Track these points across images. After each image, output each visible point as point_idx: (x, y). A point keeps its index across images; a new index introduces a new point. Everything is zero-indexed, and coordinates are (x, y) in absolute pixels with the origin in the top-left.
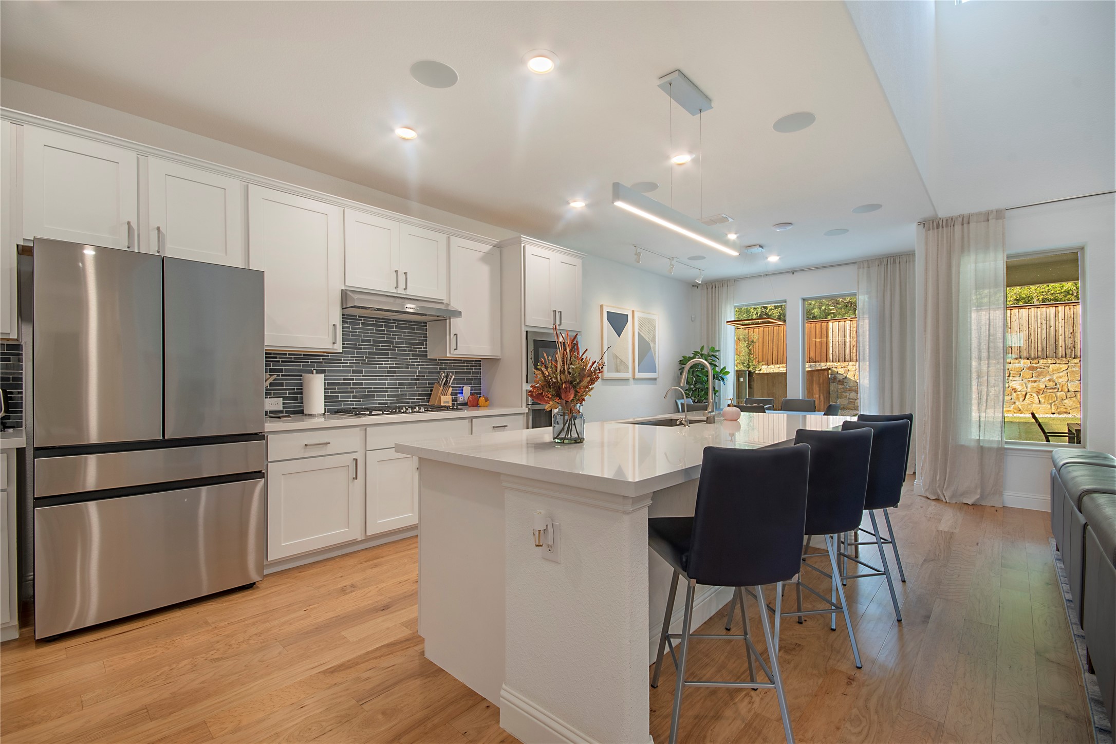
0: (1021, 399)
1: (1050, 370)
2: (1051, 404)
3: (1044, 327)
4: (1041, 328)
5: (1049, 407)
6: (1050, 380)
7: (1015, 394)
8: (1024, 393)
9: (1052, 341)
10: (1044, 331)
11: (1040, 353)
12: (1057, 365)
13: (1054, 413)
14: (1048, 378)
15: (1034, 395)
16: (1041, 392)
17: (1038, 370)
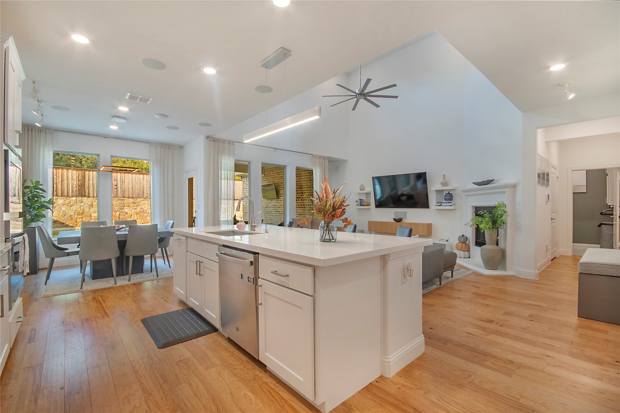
0: (130, 218)
1: (141, 203)
2: (142, 219)
3: (139, 184)
4: (137, 184)
5: (141, 220)
6: (141, 208)
7: (127, 215)
8: (131, 214)
9: (142, 191)
10: (139, 186)
11: (137, 196)
12: (144, 201)
13: (143, 223)
14: (140, 207)
15: (135, 215)
16: (138, 214)
17: (137, 203)
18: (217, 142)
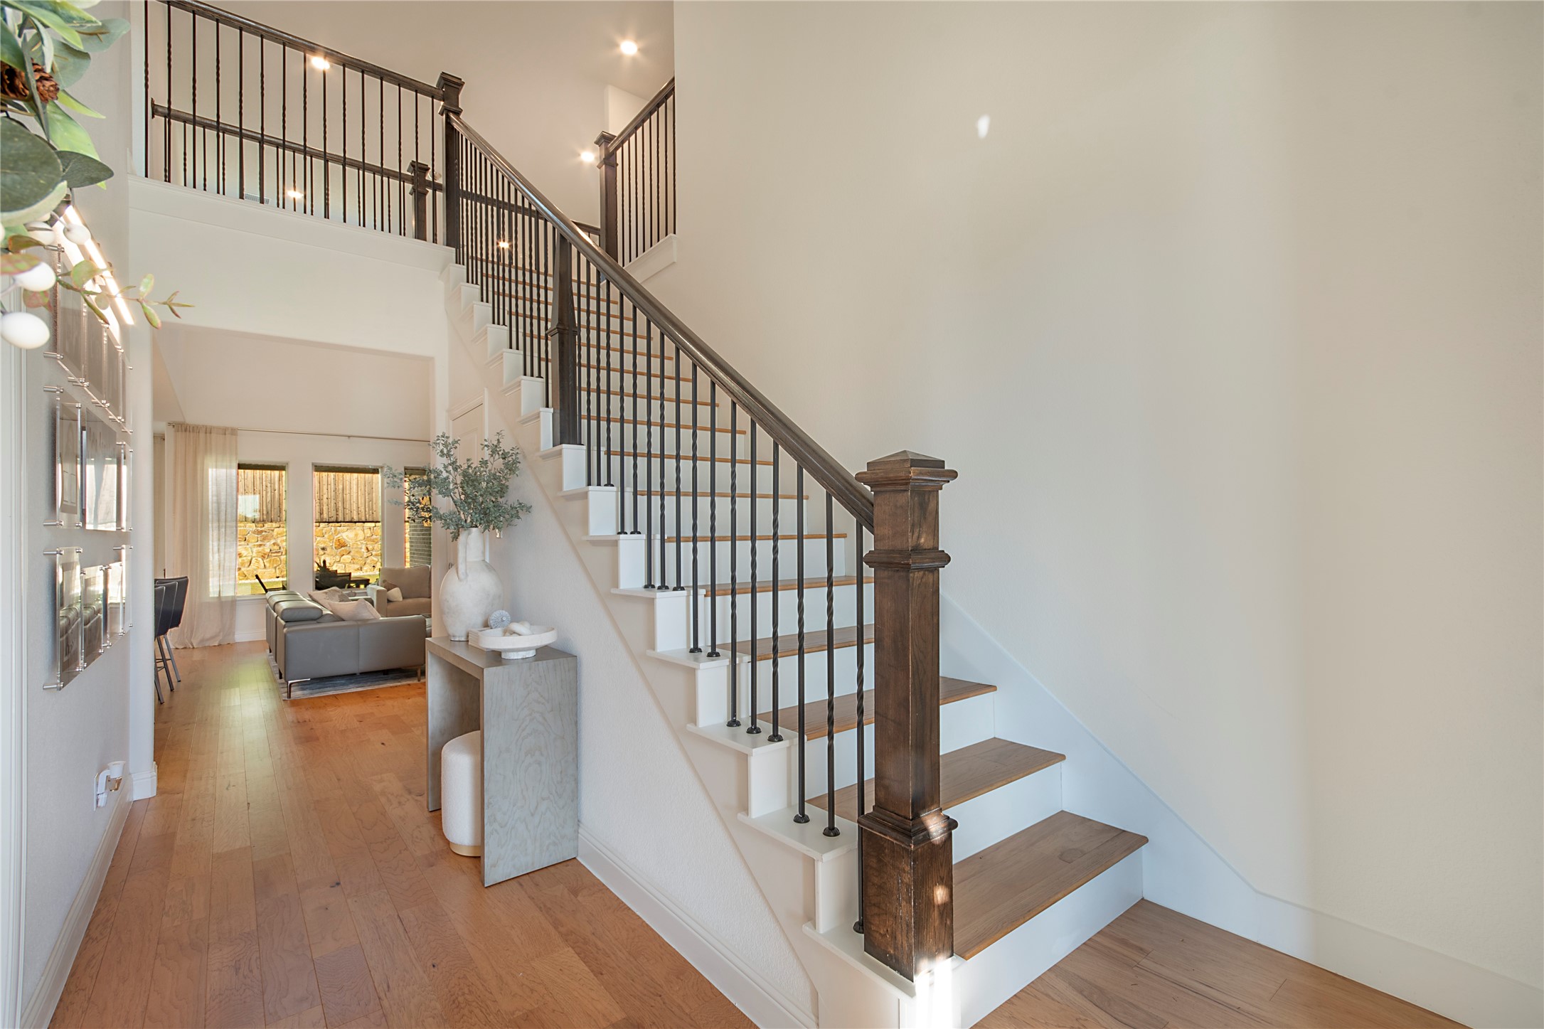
0: (247, 565)
1: (275, 533)
2: (275, 568)
3: (269, 490)
4: (266, 490)
5: (274, 570)
6: (274, 544)
8: (250, 558)
9: (276, 505)
10: (269, 494)
11: (265, 517)
12: (281, 529)
13: (278, 577)
14: (273, 541)
15: (260, 559)
16: (266, 556)
17: (264, 533)
18: (193, 431)
